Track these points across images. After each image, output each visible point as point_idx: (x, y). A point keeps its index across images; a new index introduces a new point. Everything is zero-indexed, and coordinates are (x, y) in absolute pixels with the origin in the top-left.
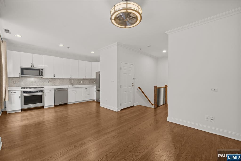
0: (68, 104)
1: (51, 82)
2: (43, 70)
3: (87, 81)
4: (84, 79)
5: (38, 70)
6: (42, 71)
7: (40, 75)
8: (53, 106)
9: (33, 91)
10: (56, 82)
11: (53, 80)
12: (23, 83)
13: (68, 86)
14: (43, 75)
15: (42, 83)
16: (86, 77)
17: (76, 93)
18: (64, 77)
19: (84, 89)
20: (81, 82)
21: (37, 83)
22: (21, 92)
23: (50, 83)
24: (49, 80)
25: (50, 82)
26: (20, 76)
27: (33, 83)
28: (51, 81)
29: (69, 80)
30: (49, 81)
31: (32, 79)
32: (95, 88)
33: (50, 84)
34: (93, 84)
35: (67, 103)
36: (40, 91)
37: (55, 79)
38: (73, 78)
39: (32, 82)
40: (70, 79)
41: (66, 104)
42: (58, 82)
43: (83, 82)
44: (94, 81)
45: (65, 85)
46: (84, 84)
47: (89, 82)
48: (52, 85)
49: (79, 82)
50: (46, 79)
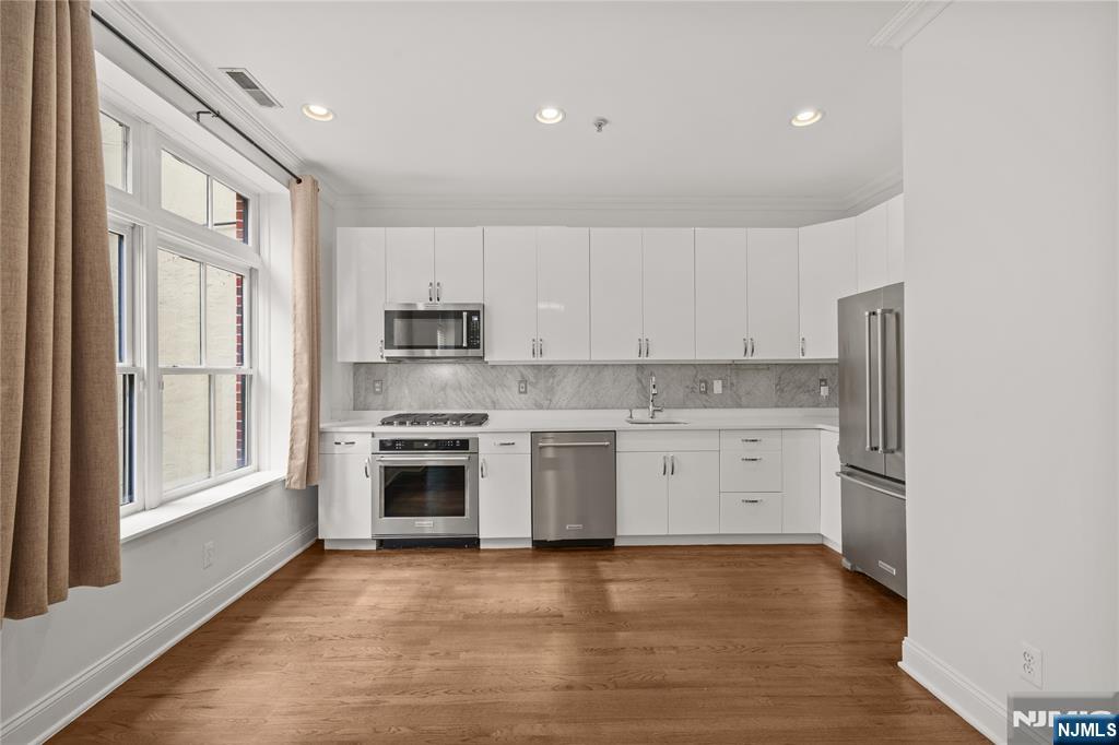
0: (616, 544)
1: (534, 385)
2: (477, 313)
3: (764, 383)
4: (736, 367)
5: (457, 315)
6: (476, 319)
7: (464, 344)
8: (530, 546)
9: (426, 441)
10: (558, 385)
11: (539, 376)
13: (626, 413)
14: (478, 347)
16: (749, 348)
17: (670, 469)
18: (599, 356)
19: (734, 447)
20: (718, 387)
21: (465, 392)
23: (525, 392)
24: (522, 376)
25: (529, 388)
26: (382, 355)
27: (450, 392)
28: (532, 379)
29: (633, 372)
30: (519, 378)
31: (444, 372)
32: (830, 438)
33: (526, 396)
34: (817, 406)
35: (612, 540)
36: (455, 441)
37: (550, 368)
38: (655, 356)
39: (444, 388)
40: (640, 367)
41: (603, 546)
42: (568, 385)
43: (732, 384)
44: (822, 380)
45: (606, 408)
46: (739, 406)
47: (776, 385)
48: (539, 407)
49: (703, 384)
50: (504, 369)
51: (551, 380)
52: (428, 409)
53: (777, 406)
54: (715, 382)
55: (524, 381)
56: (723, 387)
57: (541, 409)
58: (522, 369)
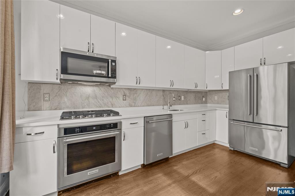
0: (170, 157)
1: (129, 97)
2: (115, 61)
3: (192, 97)
6: (114, 64)
7: (110, 76)
8: (141, 169)
10: (138, 97)
11: (131, 93)
12: (66, 100)
13: (162, 107)
15: (111, 100)
16: (196, 86)
17: (187, 126)
21: (99, 100)
22: (59, 129)
24: (124, 93)
25: (127, 98)
26: (57, 79)
27: (91, 100)
28: (128, 95)
29: (161, 93)
30: (124, 96)
31: (88, 90)
33: (126, 101)
36: (110, 124)
39: (88, 98)
42: (142, 97)
43: (186, 97)
44: (203, 96)
45: (154, 106)
46: (187, 104)
47: (195, 97)
48: (131, 106)
49: (179, 97)
50: (117, 89)
51: (135, 95)
52: (79, 108)
53: (195, 104)
54: (182, 96)
55: (125, 95)
56: (184, 98)
57: (132, 107)
58: (124, 90)
